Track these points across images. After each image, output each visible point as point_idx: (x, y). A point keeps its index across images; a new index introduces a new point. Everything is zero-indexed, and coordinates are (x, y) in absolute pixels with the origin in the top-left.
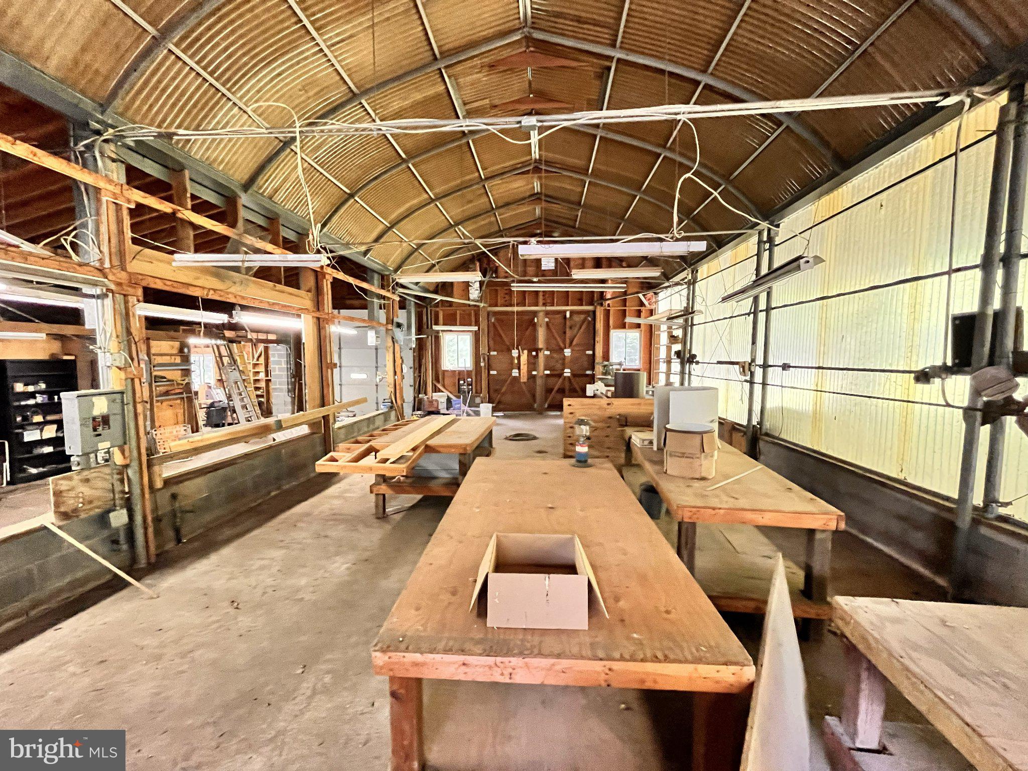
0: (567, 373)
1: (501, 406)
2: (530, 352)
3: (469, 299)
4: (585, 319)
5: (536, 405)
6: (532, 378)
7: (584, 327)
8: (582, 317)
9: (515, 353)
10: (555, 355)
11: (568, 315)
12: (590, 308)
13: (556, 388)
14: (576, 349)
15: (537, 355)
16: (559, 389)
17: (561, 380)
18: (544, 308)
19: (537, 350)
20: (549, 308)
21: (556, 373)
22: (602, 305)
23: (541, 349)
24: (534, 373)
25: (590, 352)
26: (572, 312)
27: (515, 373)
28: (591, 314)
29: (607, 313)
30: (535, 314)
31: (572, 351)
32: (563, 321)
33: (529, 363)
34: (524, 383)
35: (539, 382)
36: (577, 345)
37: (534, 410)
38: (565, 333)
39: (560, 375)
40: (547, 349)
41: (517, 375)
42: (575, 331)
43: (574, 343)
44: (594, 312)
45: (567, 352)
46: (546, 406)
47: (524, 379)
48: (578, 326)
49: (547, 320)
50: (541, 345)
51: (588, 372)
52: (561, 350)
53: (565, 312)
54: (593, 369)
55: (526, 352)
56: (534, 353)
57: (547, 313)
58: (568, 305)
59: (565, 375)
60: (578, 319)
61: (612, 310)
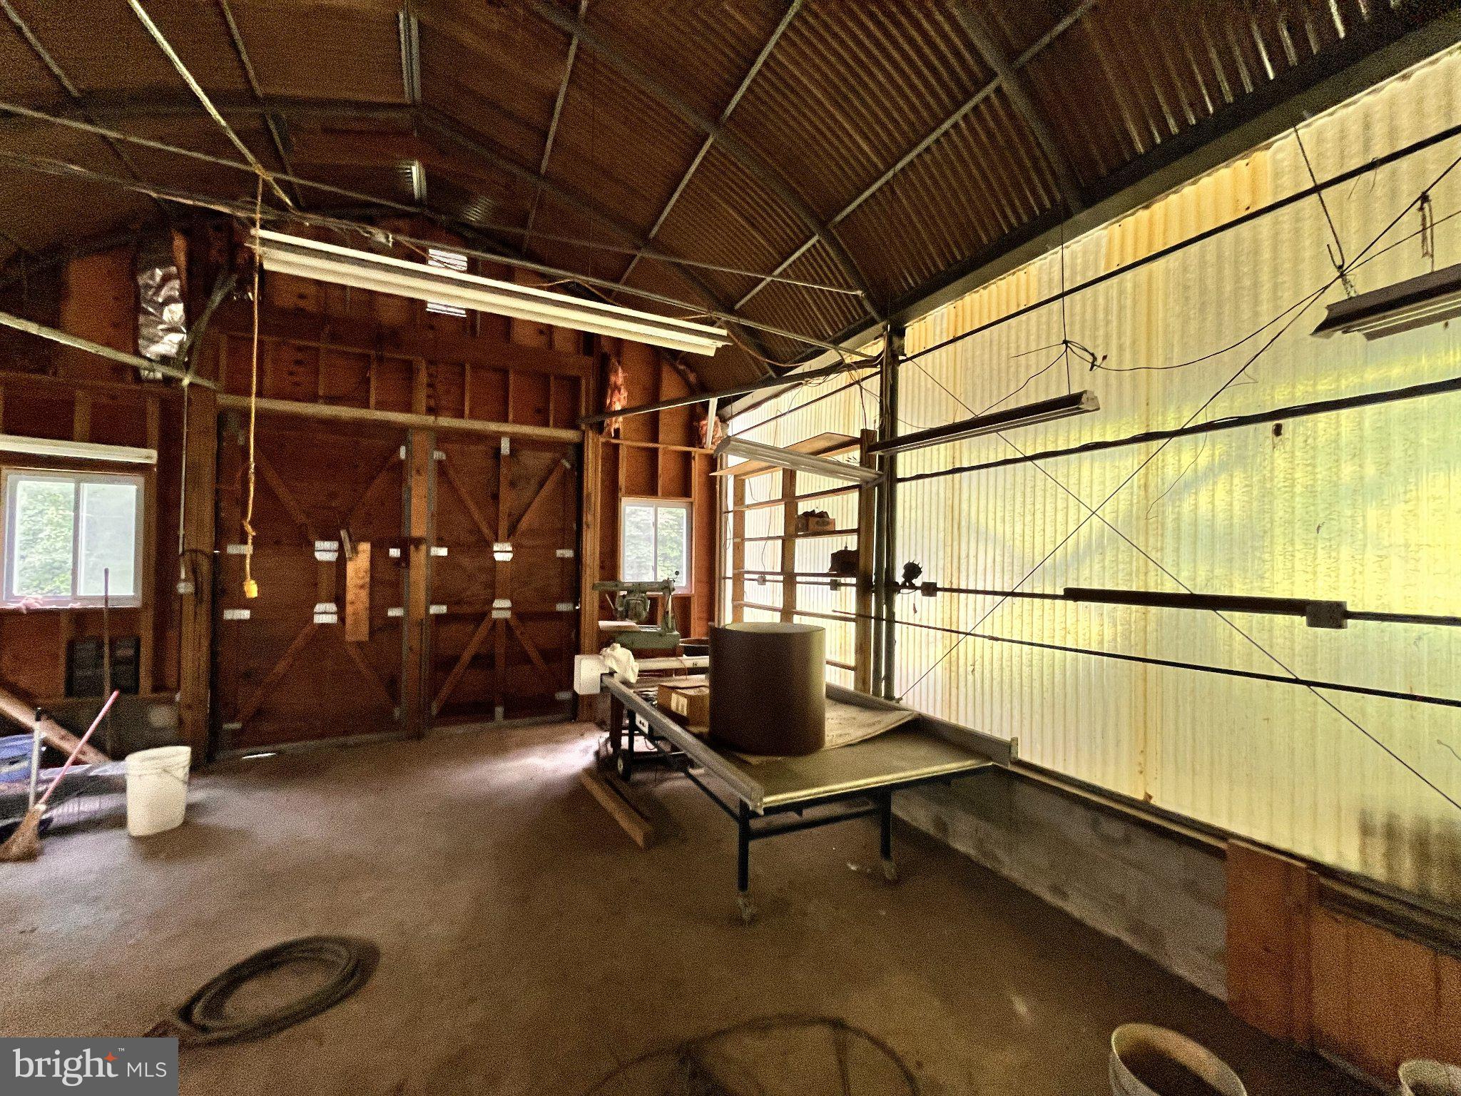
0: (502, 607)
1: (267, 727)
2: (379, 550)
3: (137, 353)
4: (556, 462)
5: (397, 712)
6: (381, 627)
7: (549, 486)
8: (547, 457)
9: (325, 551)
10: (466, 561)
11: (505, 446)
12: (568, 435)
13: (467, 656)
14: (525, 542)
15: (405, 556)
16: (476, 658)
17: (483, 630)
18: (430, 420)
19: (407, 544)
20: (445, 422)
21: (466, 609)
22: (600, 428)
23: (418, 542)
24: (394, 612)
25: (568, 553)
26: (515, 440)
27: (325, 614)
28: (571, 451)
29: (612, 455)
30: (401, 434)
31: (517, 549)
32: (490, 462)
33: (375, 581)
34: (359, 644)
35: (412, 640)
36: (532, 532)
37: (393, 725)
38: (495, 497)
39: (482, 615)
40: (440, 544)
41: (331, 619)
42: (528, 493)
43: (524, 524)
44: (579, 448)
45: (503, 553)
46: (434, 711)
47: (358, 630)
48: (534, 483)
49: (438, 455)
50: (419, 526)
51: (562, 607)
52: (485, 547)
53: (497, 437)
54: (576, 596)
55: (365, 547)
56: (395, 553)
57: (443, 438)
58: (506, 420)
59: (495, 614)
60: (535, 461)
61: (625, 444)
